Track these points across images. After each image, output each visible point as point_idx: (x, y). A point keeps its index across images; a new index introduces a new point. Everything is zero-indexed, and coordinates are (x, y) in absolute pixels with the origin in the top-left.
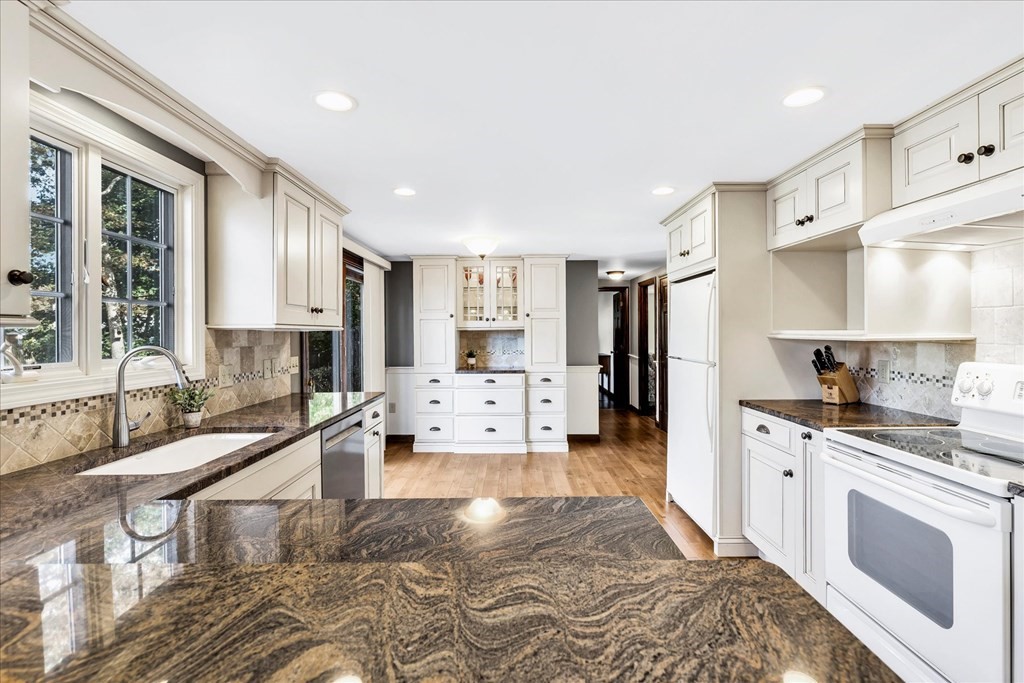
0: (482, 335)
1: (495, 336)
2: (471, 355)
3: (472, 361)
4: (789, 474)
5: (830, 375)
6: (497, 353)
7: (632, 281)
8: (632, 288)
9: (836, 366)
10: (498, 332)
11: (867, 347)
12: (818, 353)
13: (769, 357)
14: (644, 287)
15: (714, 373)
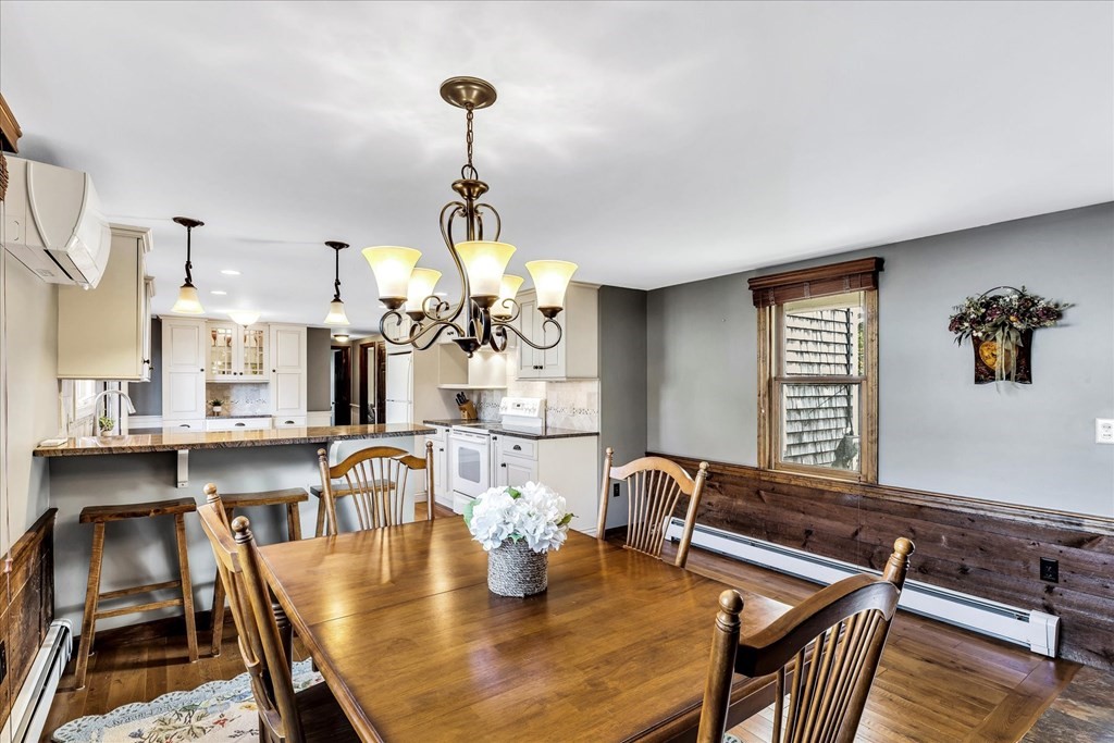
0: (227, 386)
1: (239, 387)
2: (217, 404)
3: (217, 409)
4: (442, 450)
5: (464, 406)
6: (241, 402)
7: (354, 342)
8: (354, 349)
9: (466, 401)
10: (241, 384)
11: (480, 391)
12: (458, 395)
13: (438, 398)
14: (364, 348)
15: (411, 407)
